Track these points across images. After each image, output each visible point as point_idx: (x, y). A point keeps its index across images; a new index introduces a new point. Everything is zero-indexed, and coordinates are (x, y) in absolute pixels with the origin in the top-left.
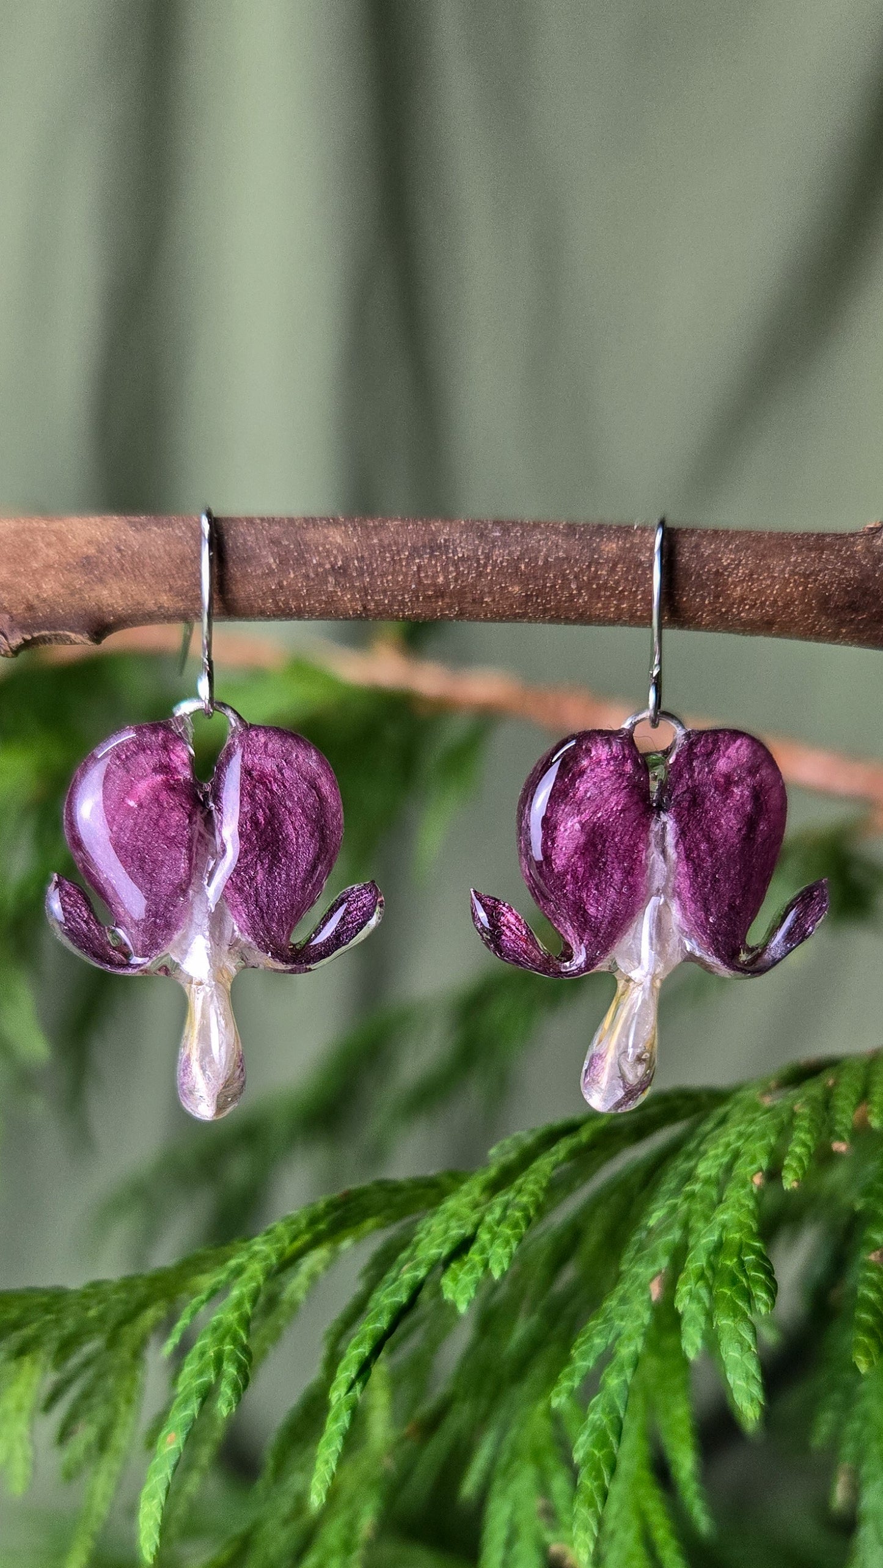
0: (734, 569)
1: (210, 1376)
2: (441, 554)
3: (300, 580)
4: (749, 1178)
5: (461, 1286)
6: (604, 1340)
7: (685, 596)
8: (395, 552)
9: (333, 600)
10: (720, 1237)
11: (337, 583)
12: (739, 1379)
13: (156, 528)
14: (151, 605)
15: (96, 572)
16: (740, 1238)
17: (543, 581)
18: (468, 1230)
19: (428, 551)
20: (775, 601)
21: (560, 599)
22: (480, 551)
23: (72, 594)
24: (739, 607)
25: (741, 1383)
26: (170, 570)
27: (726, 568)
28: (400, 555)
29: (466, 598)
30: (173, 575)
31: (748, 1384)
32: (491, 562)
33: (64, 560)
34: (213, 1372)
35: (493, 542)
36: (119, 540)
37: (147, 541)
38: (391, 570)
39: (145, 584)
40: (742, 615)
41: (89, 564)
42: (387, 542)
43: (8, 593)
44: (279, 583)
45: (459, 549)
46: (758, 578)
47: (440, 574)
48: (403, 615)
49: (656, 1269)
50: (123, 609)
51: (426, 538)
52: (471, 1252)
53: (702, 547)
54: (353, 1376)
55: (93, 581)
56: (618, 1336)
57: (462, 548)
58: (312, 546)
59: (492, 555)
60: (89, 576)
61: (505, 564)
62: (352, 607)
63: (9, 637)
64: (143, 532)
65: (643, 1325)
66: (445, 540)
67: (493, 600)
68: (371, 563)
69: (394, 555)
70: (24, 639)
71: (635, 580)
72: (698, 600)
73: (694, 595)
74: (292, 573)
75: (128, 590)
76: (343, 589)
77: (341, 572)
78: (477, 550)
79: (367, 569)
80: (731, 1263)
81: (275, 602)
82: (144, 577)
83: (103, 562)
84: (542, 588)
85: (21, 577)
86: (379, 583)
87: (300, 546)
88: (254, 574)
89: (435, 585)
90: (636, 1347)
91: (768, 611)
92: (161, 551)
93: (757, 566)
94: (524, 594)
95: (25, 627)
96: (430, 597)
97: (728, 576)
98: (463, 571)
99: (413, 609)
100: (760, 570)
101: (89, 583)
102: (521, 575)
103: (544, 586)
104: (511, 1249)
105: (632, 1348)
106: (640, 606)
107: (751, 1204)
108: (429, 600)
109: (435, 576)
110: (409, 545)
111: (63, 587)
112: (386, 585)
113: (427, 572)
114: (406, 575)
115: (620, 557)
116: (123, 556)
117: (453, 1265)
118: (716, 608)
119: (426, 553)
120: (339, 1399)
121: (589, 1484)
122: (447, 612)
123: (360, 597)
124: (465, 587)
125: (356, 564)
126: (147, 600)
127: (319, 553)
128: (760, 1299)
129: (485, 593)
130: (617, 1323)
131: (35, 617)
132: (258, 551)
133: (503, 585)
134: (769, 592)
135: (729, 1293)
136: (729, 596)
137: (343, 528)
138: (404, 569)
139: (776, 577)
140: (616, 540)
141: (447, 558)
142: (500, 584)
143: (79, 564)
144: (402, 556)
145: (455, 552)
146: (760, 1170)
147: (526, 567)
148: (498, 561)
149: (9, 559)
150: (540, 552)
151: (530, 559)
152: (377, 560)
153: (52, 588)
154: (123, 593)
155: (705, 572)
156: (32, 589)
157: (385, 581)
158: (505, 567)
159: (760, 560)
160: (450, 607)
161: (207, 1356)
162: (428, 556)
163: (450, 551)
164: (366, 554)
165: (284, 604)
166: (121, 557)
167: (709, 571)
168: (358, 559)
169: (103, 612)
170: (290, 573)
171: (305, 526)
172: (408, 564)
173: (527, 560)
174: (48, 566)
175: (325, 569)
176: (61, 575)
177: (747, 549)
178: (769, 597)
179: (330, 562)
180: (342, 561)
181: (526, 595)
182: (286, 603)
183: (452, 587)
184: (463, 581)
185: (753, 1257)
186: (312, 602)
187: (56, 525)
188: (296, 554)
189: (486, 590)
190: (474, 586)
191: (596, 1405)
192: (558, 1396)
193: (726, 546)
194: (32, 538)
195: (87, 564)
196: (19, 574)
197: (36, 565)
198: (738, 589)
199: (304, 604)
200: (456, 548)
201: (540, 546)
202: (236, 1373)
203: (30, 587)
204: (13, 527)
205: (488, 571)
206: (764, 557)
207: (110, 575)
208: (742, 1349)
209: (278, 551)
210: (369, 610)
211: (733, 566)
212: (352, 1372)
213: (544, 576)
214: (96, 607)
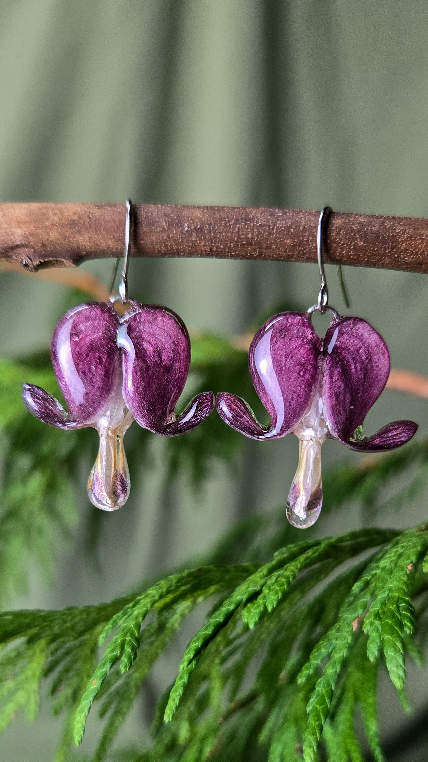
0: (402, 234)
1: (118, 652)
2: (251, 223)
3: (178, 234)
4: (405, 566)
5: (251, 615)
6: (327, 650)
7: (376, 247)
8: (227, 221)
9: (195, 246)
10: (388, 595)
11: (197, 236)
12: (393, 666)
13: (108, 208)
14: (103, 246)
15: (77, 228)
16: (399, 595)
17: (302, 238)
18: (258, 588)
19: (244, 221)
20: (423, 252)
21: (311, 247)
22: (271, 222)
23: (65, 239)
24: (404, 254)
25: (394, 669)
26: (114, 228)
27: (398, 234)
28: (229, 223)
29: (263, 246)
30: (115, 230)
31: (397, 669)
32: (276, 227)
33: (61, 222)
34: (119, 650)
35: (277, 218)
36: (89, 212)
37: (103, 213)
38: (225, 230)
39: (101, 234)
40: (406, 259)
41: (74, 224)
42: (223, 216)
43: (33, 237)
44: (168, 236)
45: (260, 221)
46: (415, 240)
47: (250, 233)
48: (231, 254)
49: (356, 615)
50: (90, 248)
51: (243, 215)
52: (258, 599)
53: (386, 223)
54: (191, 657)
55: (75, 232)
56: (334, 648)
57: (261, 220)
58: (185, 217)
59: (277, 224)
60: (73, 230)
61: (283, 228)
62: (204, 250)
63: (33, 261)
64: (102, 209)
65: (347, 643)
66: (253, 216)
67: (276, 247)
68: (214, 226)
69: (226, 222)
70: (40, 262)
71: (350, 238)
72: (382, 250)
73: (381, 247)
74: (174, 231)
75: (92, 238)
76: (200, 239)
77: (199, 231)
78: (269, 221)
79: (213, 229)
80: (393, 607)
81: (166, 246)
82: (100, 231)
83: (80, 223)
84: (302, 242)
85: (39, 229)
86: (218, 237)
87: (179, 217)
88: (155, 230)
89: (247, 238)
90: (343, 654)
91: (419, 257)
92: (110, 218)
93: (414, 233)
94: (292, 244)
95: (41, 256)
96: (244, 245)
97: (399, 238)
98: (262, 231)
99: (235, 251)
100: (415, 235)
101: (73, 233)
102: (291, 234)
103: (303, 240)
104: (278, 596)
105: (341, 654)
106: (353, 252)
107: (405, 579)
108: (243, 246)
109: (247, 234)
110: (235, 218)
111: (60, 235)
112: (222, 238)
113: (243, 232)
114: (232, 233)
115: (343, 227)
116: (90, 220)
117: (248, 605)
118: (392, 254)
119: (243, 222)
120: (183, 669)
121: (313, 723)
122: (253, 254)
123: (209, 244)
124: (262, 240)
125: (207, 227)
126: (102, 243)
127: (189, 221)
128: (407, 625)
129: (272, 243)
130: (334, 641)
131: (46, 250)
132: (158, 219)
133: (282, 239)
134: (420, 246)
135: (390, 622)
136: (399, 248)
137: (202, 210)
138: (231, 230)
139: (424, 239)
140: (341, 219)
141: (254, 225)
142: (280, 239)
143: (69, 224)
144: (231, 223)
145: (257, 222)
146: (412, 562)
147: (294, 231)
148: (280, 227)
149: (34, 221)
150: (301, 223)
151: (296, 226)
152: (217, 225)
153: (55, 235)
154: (90, 239)
155: (387, 235)
156: (45, 236)
157: (221, 236)
158: (283, 230)
159: (416, 230)
160: (255, 251)
161: (117, 642)
162: (244, 223)
163: (255, 221)
164: (212, 222)
165: (170, 247)
166: (90, 221)
167: (389, 234)
168: (208, 224)
169: (80, 249)
170: (173, 230)
171: (183, 208)
172: (233, 227)
173: (294, 227)
174: (54, 225)
175: (191, 229)
176: (59, 229)
177: (410, 224)
178: (420, 249)
179: (194, 226)
180: (200, 225)
181: (294, 245)
182: (171, 246)
183: (255, 240)
184: (261, 237)
185: (404, 604)
186: (184, 246)
187: (59, 206)
188: (177, 221)
189: (273, 242)
190: (267, 239)
191: (320, 683)
192: (301, 678)
193: (399, 223)
194: (47, 211)
195: (73, 224)
196: (39, 228)
197: (48, 224)
198: (404, 244)
199: (180, 247)
200: (258, 220)
201: (301, 220)
202: (130, 651)
203: (44, 235)
204: (38, 206)
205: (274, 232)
206: (418, 229)
207: (84, 230)
208: (395, 651)
209: (168, 220)
210: (213, 251)
211: (402, 233)
212: (191, 655)
213: (303, 235)
214: (76, 246)
